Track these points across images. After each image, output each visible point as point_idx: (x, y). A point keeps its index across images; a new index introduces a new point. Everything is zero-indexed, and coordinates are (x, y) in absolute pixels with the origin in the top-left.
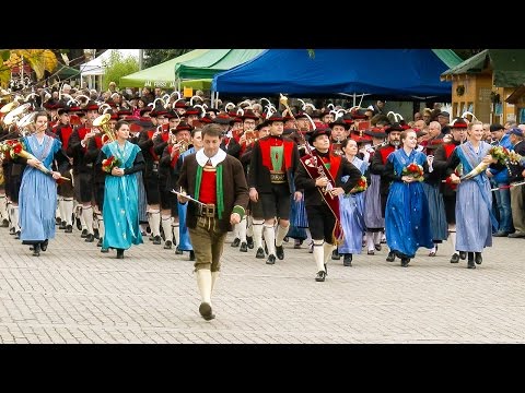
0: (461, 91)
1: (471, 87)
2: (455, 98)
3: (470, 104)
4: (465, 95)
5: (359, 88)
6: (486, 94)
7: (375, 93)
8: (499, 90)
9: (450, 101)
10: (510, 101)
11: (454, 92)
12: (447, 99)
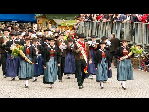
0: (39, 21)
1: (41, 20)
2: (37, 22)
3: (41, 24)
4: (40, 22)
5: (15, 20)
6: (45, 22)
7: (19, 21)
8: (47, 21)
9: (36, 23)
10: (50, 23)
11: (37, 21)
12: (35, 23)
